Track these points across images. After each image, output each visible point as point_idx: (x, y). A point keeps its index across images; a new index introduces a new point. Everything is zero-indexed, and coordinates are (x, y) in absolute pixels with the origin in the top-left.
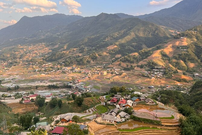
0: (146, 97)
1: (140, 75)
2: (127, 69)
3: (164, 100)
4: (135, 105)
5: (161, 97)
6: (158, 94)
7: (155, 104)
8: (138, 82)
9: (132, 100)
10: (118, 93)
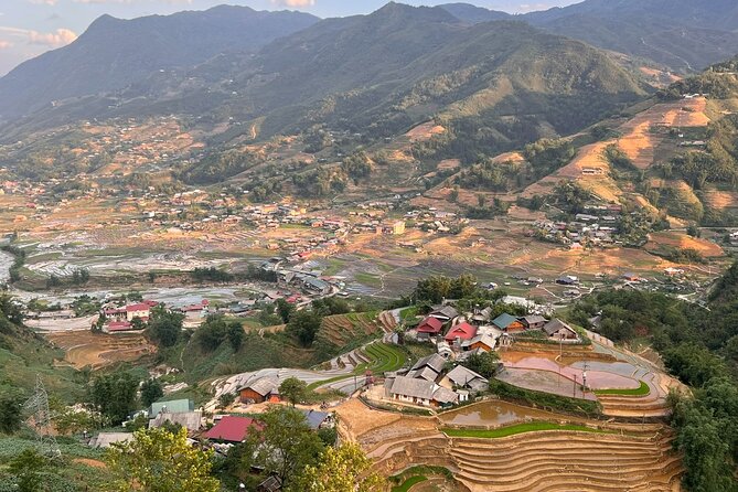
0: (548, 314)
1: (527, 236)
2: (478, 212)
3: (613, 327)
4: (508, 344)
5: (603, 317)
6: (590, 304)
7: (579, 340)
8: (518, 260)
9: (497, 327)
10: (446, 301)
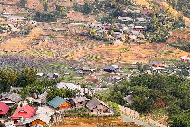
0: (90, 95)
1: (82, 35)
2: (43, 16)
3: (141, 102)
4: (60, 119)
5: (134, 95)
6: (125, 86)
7: (112, 113)
8: (75, 55)
9: (52, 107)
10: (13, 89)
